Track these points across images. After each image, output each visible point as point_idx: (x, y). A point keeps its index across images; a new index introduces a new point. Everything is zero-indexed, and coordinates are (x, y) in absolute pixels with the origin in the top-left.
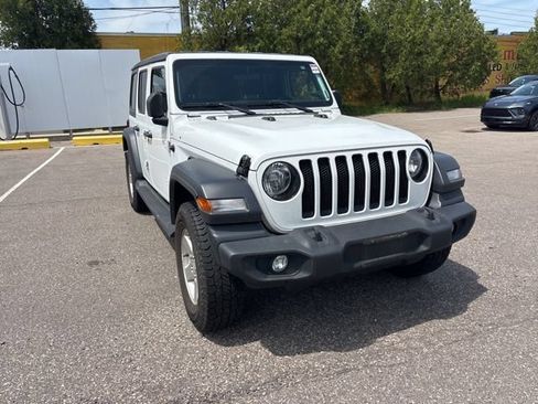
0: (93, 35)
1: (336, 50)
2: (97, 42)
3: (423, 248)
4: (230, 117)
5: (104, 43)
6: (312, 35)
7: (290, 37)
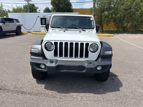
0: (72, 9)
1: (138, 13)
2: (72, 11)
3: (84, 71)
4: (60, 30)
5: (73, 11)
6: (130, 8)
7: (123, 9)
